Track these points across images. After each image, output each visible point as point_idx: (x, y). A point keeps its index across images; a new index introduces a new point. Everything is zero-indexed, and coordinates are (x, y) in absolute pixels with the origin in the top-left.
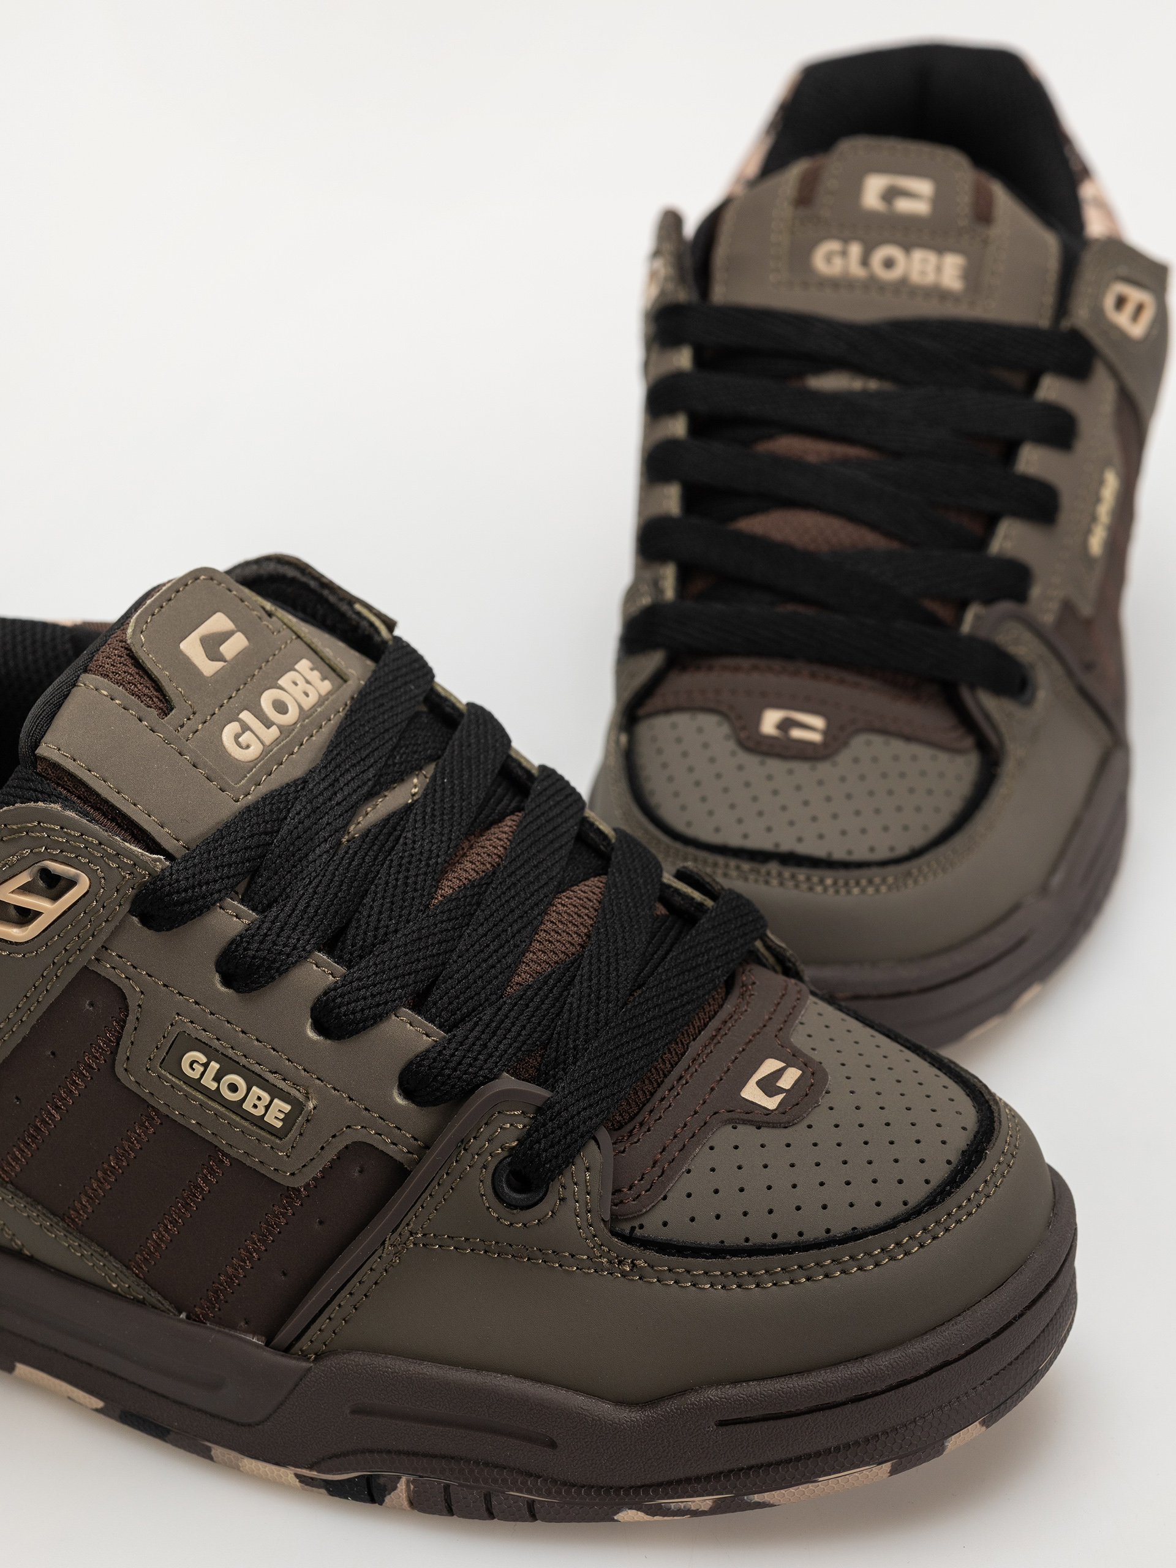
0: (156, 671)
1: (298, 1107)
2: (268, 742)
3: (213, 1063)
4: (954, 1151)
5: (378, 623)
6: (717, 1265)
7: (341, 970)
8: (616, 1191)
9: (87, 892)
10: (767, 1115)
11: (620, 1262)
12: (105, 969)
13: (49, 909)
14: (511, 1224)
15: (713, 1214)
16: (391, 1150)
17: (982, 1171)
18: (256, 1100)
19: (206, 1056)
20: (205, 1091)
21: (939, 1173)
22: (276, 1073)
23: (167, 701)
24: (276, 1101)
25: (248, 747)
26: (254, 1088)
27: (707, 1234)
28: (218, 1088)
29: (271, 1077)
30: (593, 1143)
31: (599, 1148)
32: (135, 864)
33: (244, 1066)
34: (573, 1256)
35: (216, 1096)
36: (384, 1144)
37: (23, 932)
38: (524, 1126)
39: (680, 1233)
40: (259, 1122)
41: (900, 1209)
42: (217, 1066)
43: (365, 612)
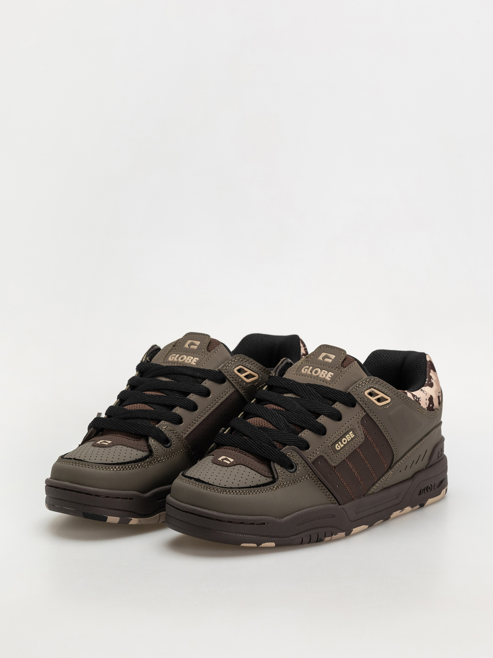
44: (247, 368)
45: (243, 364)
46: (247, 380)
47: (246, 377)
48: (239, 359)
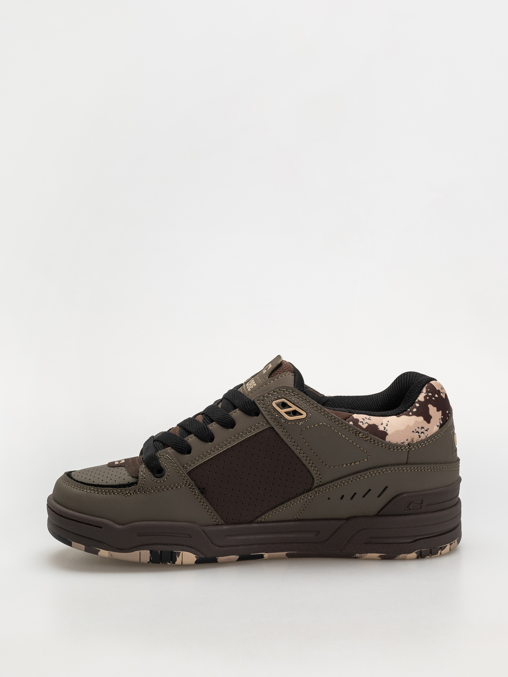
44: (291, 402)
45: (288, 398)
46: (288, 417)
47: (287, 413)
48: (284, 391)
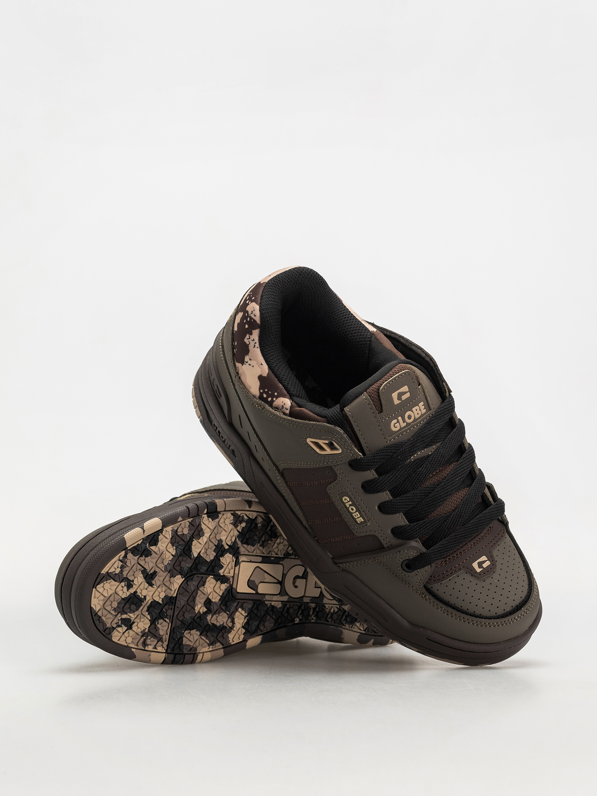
0: (383, 402)
1: (365, 521)
2: (402, 427)
3: (350, 502)
4: (515, 604)
5: (447, 390)
6: (444, 607)
7: (391, 497)
8: (431, 576)
9: (340, 453)
10: (476, 573)
11: (423, 594)
12: (335, 469)
13: (328, 451)
14: (402, 573)
15: (450, 594)
16: (382, 541)
17: (519, 613)
18: (356, 515)
19: (350, 500)
20: (346, 507)
21: (508, 609)
22: (364, 512)
23: (382, 410)
24: (361, 518)
25: (396, 427)
26: (357, 512)
27: (446, 597)
28: (349, 507)
29: (362, 512)
30: (430, 565)
31: (431, 567)
32: (354, 454)
33: (357, 507)
34: (412, 586)
35: (348, 509)
36: (381, 539)
37: (320, 451)
38: (416, 555)
39: (440, 593)
40: (355, 520)
41: (494, 615)
42: (351, 503)
43: (445, 385)
